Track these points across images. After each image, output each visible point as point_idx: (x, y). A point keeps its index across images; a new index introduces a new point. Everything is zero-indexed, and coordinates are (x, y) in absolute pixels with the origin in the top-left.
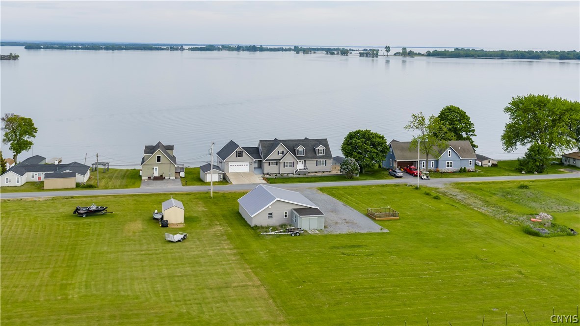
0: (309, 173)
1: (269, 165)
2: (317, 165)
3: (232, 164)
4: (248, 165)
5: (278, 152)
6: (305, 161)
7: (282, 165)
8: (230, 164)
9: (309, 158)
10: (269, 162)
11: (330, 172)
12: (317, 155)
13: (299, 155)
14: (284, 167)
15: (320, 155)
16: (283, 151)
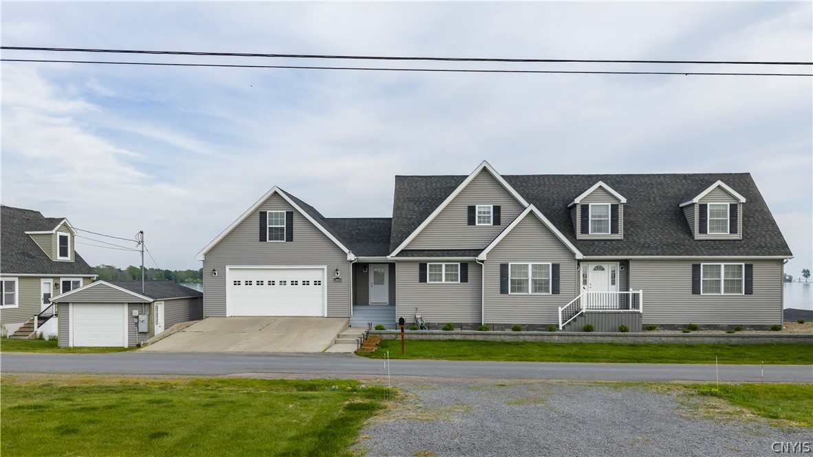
0: (651, 328)
1: (423, 278)
2: (696, 290)
3: (243, 276)
4: (325, 283)
5: (472, 210)
6: (625, 264)
7: (490, 278)
8: (231, 275)
9: (646, 248)
10: (423, 266)
11: (776, 328)
12: (698, 236)
13: (592, 234)
14: (504, 290)
15: (711, 234)
16: (497, 210)
